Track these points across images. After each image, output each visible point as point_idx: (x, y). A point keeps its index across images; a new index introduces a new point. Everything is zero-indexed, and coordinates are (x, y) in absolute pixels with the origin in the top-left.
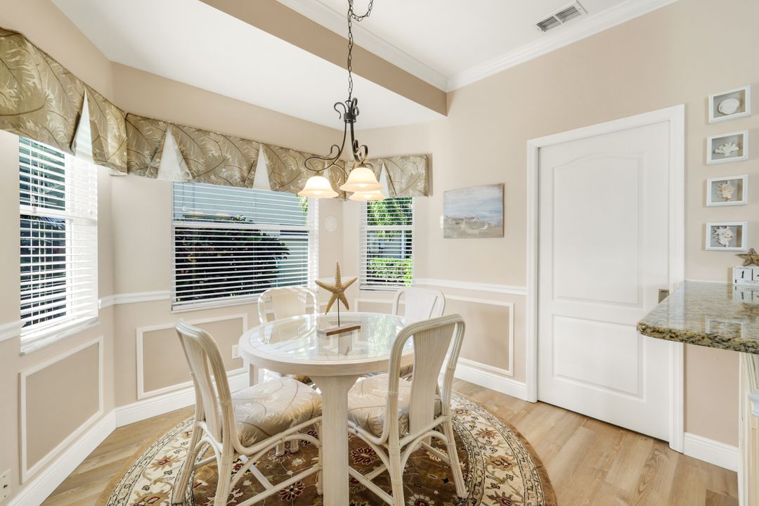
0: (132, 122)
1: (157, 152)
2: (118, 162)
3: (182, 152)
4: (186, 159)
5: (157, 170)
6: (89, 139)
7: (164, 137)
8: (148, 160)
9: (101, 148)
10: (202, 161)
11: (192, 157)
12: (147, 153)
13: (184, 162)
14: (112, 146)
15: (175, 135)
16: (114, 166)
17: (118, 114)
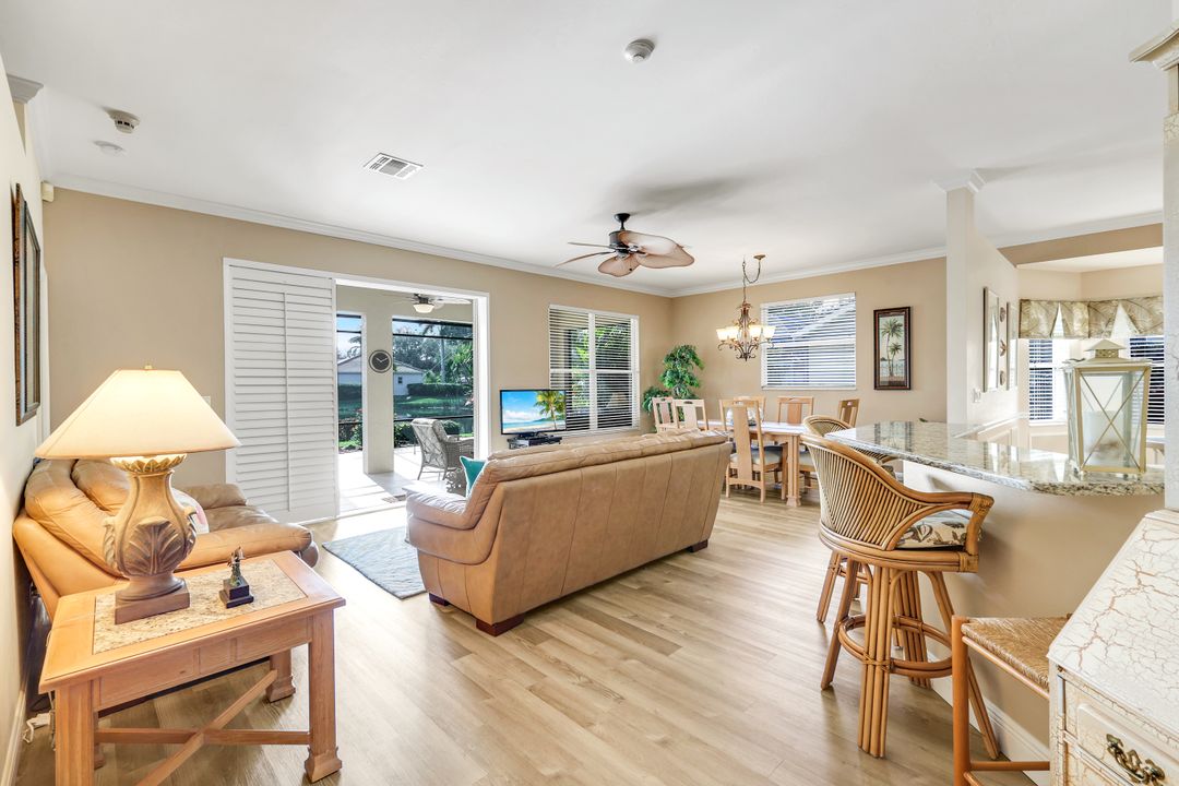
0: (1093, 307)
1: (1110, 321)
2: (1081, 334)
3: (1130, 317)
4: (1133, 321)
5: (1110, 333)
6: (1061, 328)
7: (1116, 310)
8: (1103, 328)
9: (1069, 330)
10: (1148, 320)
11: (1139, 318)
12: (1102, 323)
13: (1132, 324)
14: (1076, 326)
15: (1125, 307)
16: (1078, 337)
17: (1083, 305)
